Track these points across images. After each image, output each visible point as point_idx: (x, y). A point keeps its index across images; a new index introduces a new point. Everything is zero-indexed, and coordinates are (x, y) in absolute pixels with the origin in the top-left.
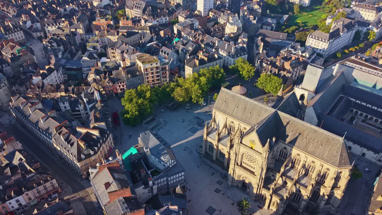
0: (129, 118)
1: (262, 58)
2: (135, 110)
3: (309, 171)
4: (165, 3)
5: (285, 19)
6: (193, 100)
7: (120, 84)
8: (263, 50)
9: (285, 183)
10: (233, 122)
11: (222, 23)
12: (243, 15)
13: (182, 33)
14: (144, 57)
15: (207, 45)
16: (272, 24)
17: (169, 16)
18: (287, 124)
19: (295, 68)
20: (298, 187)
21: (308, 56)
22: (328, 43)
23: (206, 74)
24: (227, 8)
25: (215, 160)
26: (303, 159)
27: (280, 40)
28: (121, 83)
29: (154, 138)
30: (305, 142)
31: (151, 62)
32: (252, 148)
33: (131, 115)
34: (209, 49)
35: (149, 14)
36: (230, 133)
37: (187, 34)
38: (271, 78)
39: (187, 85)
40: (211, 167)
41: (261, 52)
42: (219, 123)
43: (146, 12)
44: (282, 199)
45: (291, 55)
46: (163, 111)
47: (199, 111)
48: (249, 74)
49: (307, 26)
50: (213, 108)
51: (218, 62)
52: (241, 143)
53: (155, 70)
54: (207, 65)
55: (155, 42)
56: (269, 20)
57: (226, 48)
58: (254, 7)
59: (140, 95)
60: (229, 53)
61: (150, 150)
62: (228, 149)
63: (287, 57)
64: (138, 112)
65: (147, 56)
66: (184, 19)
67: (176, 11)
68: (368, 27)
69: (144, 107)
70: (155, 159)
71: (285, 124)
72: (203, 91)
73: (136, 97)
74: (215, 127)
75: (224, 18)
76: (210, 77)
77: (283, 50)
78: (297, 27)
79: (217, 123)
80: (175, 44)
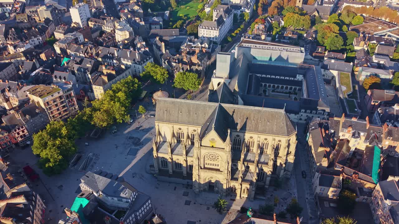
0: (53, 166)
1: (168, 58)
2: (57, 155)
3: (263, 149)
4: (28, 21)
5: (167, 15)
6: (118, 121)
7: (18, 131)
8: (165, 50)
9: (248, 168)
10: (180, 129)
11: (110, 31)
12: (127, 18)
13: (68, 51)
14: (38, 90)
15: (105, 57)
16: (159, 22)
17: (41, 35)
18: (233, 113)
19: (202, 60)
20: (260, 167)
21: (207, 46)
22: (218, 30)
23: (121, 88)
24: (106, 15)
25: (171, 173)
26: (257, 140)
27: (175, 37)
28: (19, 129)
29: (101, 177)
30: (255, 124)
31: (49, 93)
32: (213, 147)
33: (54, 163)
34: (109, 61)
35: (14, 38)
36: (180, 140)
37: (75, 51)
38: (186, 76)
39: (106, 107)
40: (170, 183)
41: (164, 52)
42: (165, 135)
43: (10, 36)
44: (251, 183)
45: (192, 49)
46: (87, 144)
47: (129, 130)
48: (164, 77)
49: (189, 18)
50: (155, 121)
51: (127, 72)
52: (201, 145)
53: (58, 101)
54: (116, 79)
55: (41, 69)
56: (155, 19)
57: (129, 56)
58: (134, 8)
59: (54, 134)
60: (134, 60)
61: (102, 192)
62: (184, 157)
63: (189, 51)
64: (61, 155)
65: (42, 87)
66: (62, 35)
67: (47, 28)
68: (241, 9)
69: (66, 147)
70: (113, 199)
71: (231, 114)
72: (126, 107)
73: (50, 139)
74: (162, 140)
75: (109, 25)
76: (126, 90)
77: (182, 46)
78: (182, 21)
79: (163, 135)
80: (66, 65)
